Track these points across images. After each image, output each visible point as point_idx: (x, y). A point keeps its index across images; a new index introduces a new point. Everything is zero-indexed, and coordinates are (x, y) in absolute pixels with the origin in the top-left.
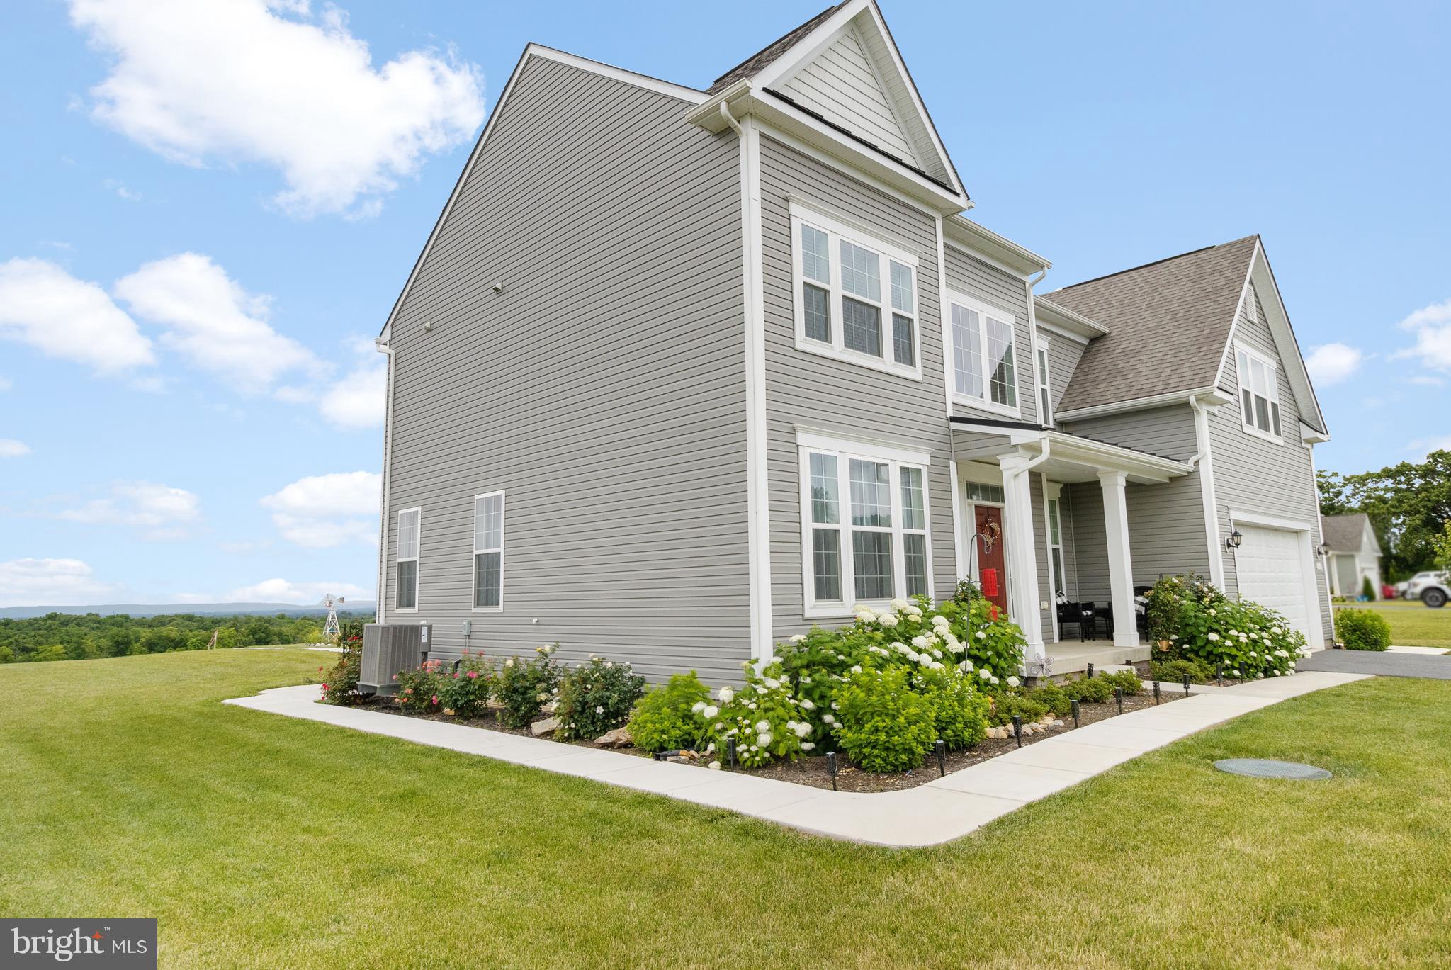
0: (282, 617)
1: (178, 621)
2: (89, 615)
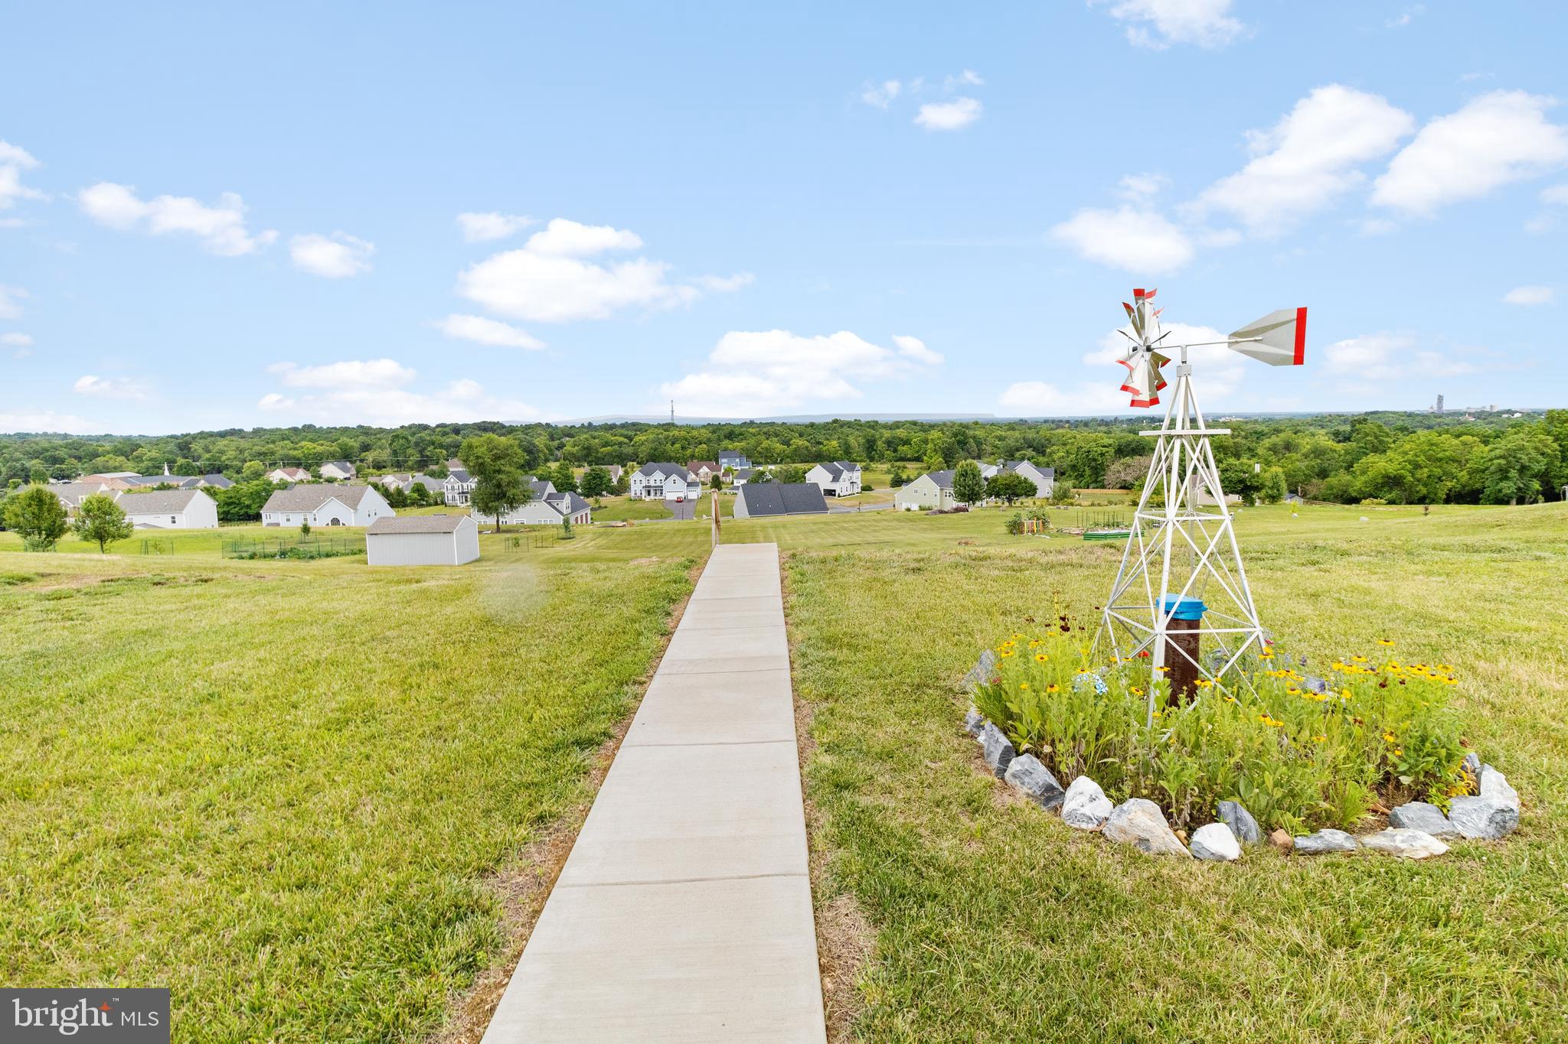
0: (976, 423)
1: (908, 425)
2: (855, 420)
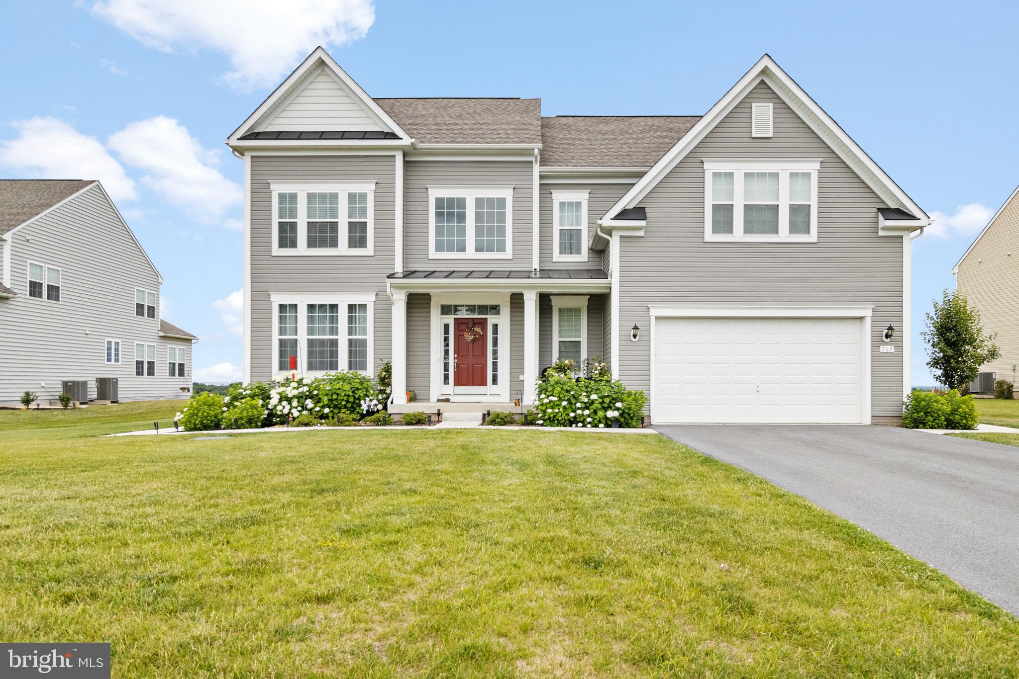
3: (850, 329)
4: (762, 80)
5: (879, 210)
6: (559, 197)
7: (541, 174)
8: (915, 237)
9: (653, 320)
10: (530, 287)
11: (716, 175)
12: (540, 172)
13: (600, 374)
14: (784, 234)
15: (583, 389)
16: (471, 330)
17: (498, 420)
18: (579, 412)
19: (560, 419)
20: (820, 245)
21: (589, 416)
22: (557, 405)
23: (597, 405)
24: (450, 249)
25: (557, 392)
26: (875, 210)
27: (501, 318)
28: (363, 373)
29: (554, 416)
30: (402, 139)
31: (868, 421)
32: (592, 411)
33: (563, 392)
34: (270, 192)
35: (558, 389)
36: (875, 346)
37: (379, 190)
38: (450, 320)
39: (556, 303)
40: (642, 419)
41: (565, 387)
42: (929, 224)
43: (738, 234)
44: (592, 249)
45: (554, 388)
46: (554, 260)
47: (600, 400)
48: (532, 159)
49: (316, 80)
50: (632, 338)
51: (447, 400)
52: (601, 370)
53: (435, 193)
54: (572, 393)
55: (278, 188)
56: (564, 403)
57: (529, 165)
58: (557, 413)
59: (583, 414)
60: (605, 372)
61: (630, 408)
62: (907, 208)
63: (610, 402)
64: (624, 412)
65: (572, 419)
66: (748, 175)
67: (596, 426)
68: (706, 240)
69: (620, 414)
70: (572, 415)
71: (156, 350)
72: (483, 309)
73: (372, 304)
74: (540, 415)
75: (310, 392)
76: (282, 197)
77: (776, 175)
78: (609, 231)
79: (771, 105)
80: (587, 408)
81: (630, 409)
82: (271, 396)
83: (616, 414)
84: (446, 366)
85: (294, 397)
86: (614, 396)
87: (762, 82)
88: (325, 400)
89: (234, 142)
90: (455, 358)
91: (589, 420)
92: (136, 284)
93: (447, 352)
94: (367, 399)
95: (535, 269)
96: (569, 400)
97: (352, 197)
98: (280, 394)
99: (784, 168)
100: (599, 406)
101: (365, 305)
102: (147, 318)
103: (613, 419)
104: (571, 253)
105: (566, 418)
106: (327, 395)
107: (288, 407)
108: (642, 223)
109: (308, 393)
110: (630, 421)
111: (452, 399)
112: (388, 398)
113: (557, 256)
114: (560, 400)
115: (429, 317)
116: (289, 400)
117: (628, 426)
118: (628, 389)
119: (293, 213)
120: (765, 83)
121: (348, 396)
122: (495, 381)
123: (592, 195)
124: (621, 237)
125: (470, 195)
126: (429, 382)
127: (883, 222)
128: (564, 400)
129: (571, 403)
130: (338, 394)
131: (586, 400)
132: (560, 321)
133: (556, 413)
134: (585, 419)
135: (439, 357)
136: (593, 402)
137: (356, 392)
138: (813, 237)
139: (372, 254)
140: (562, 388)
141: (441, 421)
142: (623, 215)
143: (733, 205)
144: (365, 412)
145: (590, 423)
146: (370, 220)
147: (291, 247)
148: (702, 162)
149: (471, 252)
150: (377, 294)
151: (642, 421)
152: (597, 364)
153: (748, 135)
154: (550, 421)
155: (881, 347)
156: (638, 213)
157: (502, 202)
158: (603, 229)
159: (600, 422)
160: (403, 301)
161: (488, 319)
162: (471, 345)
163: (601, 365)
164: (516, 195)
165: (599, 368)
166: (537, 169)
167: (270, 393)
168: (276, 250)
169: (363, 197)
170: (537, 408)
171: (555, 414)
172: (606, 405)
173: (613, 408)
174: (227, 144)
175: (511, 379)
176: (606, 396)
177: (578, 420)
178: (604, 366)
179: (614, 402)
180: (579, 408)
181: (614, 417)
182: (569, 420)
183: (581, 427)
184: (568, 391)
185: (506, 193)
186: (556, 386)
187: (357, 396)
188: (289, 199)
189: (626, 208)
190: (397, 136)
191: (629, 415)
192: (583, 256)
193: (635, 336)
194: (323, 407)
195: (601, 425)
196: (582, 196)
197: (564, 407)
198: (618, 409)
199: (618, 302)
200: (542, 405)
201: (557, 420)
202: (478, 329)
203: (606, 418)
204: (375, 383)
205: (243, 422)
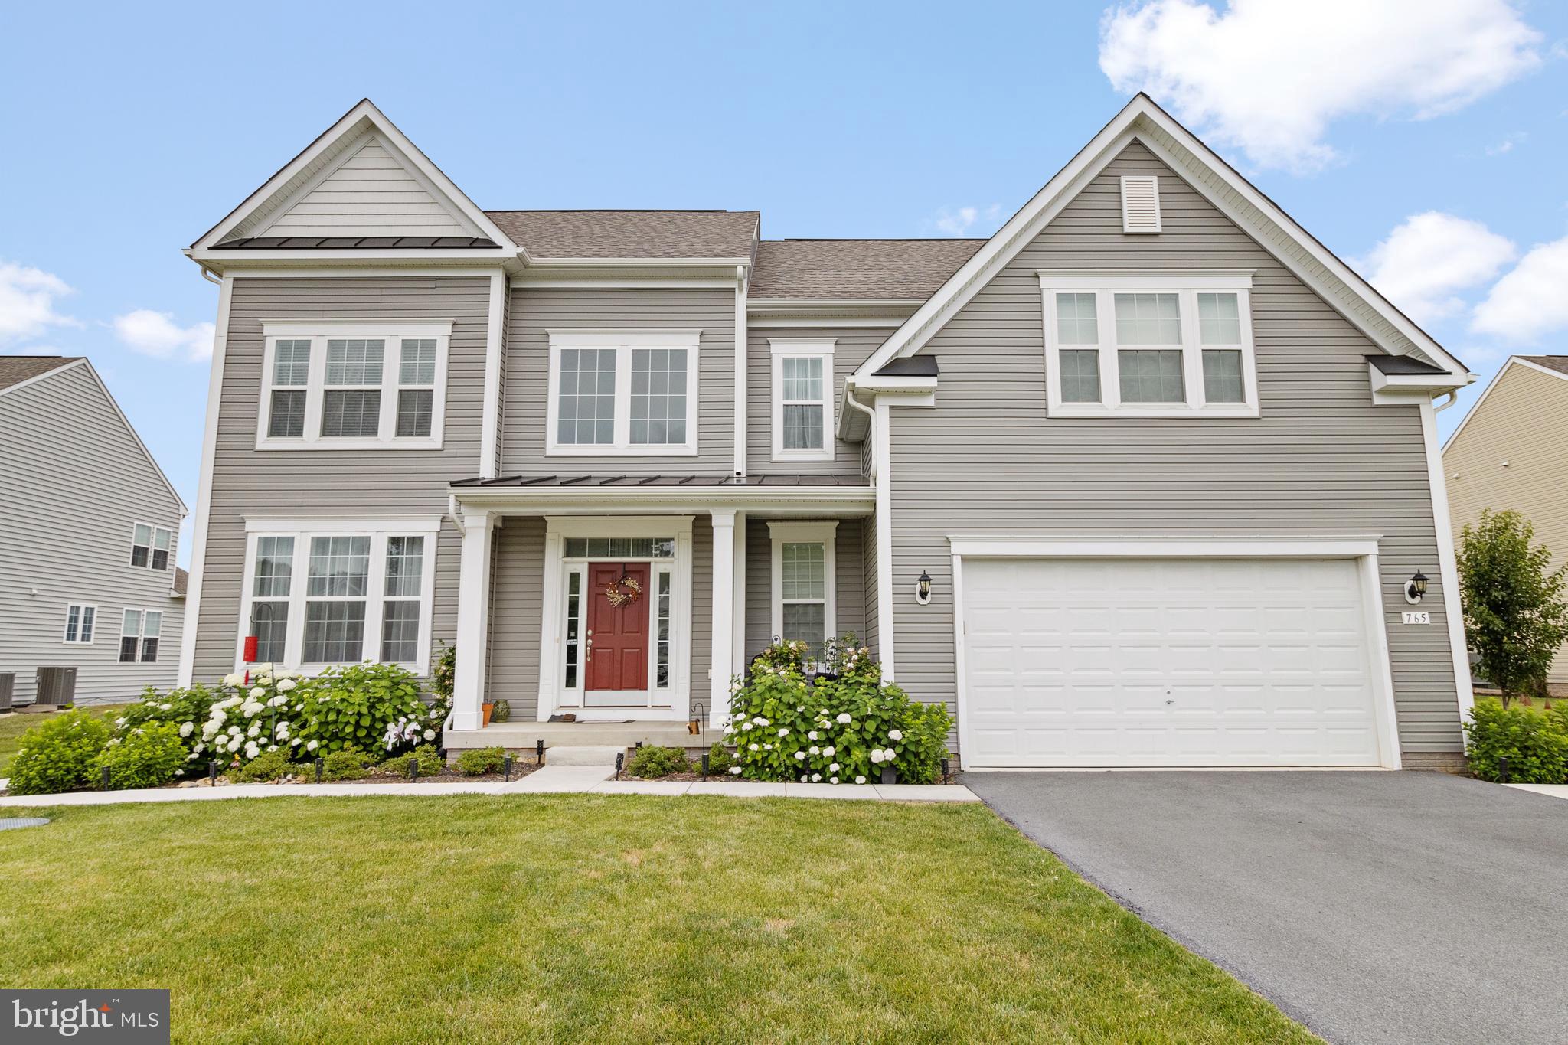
3: (1338, 579)
4: (1136, 139)
5: (1370, 358)
6: (781, 350)
7: (749, 310)
8: (1443, 407)
9: (957, 562)
10: (724, 503)
11: (1063, 298)
12: (747, 307)
13: (858, 669)
14: (1196, 403)
15: (822, 701)
16: (620, 585)
17: (651, 766)
18: (814, 750)
19: (775, 764)
20: (1265, 422)
21: (834, 759)
22: (769, 735)
23: (849, 736)
24: (585, 438)
25: (770, 708)
26: (1362, 359)
27: (676, 562)
28: (407, 667)
29: (764, 759)
30: (501, 247)
31: (1394, 762)
32: (840, 748)
33: (782, 708)
34: (263, 340)
35: (772, 702)
36: (1391, 613)
37: (457, 336)
38: (581, 565)
39: (778, 534)
40: (944, 764)
41: (786, 698)
42: (1470, 382)
43: (1111, 402)
44: (841, 439)
45: (764, 700)
46: (774, 459)
47: (857, 726)
48: (734, 285)
49: (357, 156)
50: (919, 598)
51: (570, 719)
52: (860, 660)
53: (560, 342)
54: (801, 709)
55: (276, 332)
56: (783, 732)
57: (730, 295)
58: (770, 753)
59: (821, 754)
60: (868, 664)
61: (920, 740)
62: (1423, 353)
63: (878, 729)
64: (906, 749)
65: (800, 766)
66: (1121, 299)
67: (850, 780)
68: (1051, 414)
69: (898, 755)
70: (800, 756)
71: (162, 619)
72: (644, 546)
73: (434, 536)
74: (736, 755)
75: (290, 707)
76: (283, 347)
77: (1172, 299)
78: (870, 397)
79: (1155, 179)
80: (831, 742)
81: (918, 743)
82: (211, 715)
83: (890, 754)
84: (572, 652)
85: (255, 717)
86: (886, 716)
87: (1136, 142)
88: (314, 721)
89: (202, 252)
90: (588, 637)
91: (834, 767)
92: (138, 517)
93: (573, 626)
94: (402, 720)
95: (738, 474)
96: (792, 725)
97: (408, 347)
98: (228, 711)
99: (1188, 287)
100: (855, 738)
101: (421, 539)
102: (151, 569)
103: (884, 766)
104: (805, 446)
105: (788, 762)
106: (318, 713)
107: (240, 738)
108: (931, 382)
109: (285, 709)
110: (919, 768)
111: (581, 715)
112: (444, 718)
113: (779, 452)
114: (776, 724)
115: (542, 560)
116: (244, 723)
117: (917, 779)
118: (914, 699)
119: (302, 376)
120: (1141, 144)
121: (360, 714)
122: (662, 679)
123: (840, 348)
124: (892, 408)
125: (624, 345)
126: (538, 683)
127: (1379, 379)
128: (783, 726)
129: (799, 732)
130: (339, 712)
131: (828, 725)
132: (785, 567)
133: (768, 751)
134: (826, 767)
135: (558, 636)
136: (842, 728)
137: (377, 706)
138: (1251, 407)
139: (439, 446)
140: (780, 700)
141: (543, 765)
142: (893, 368)
143: (1097, 351)
144: (389, 748)
145: (836, 774)
146: (439, 388)
147: (291, 434)
148: (1037, 276)
149: (621, 443)
150: (443, 518)
151: (946, 771)
152: (850, 650)
153: (1117, 230)
154: (757, 768)
155: (1405, 615)
156: (924, 364)
157: (680, 357)
158: (856, 393)
159: (857, 771)
160: (483, 530)
161: (652, 565)
162: (619, 612)
163: (860, 652)
164: (705, 346)
165: (855, 657)
166: (742, 301)
167: (211, 709)
168: (264, 441)
169: (429, 347)
170: (731, 738)
171: (765, 755)
172: (868, 737)
173: (884, 742)
174: (190, 256)
175: (691, 677)
176: (869, 717)
177: (812, 766)
178: (865, 654)
179: (885, 728)
180: (815, 743)
181: (886, 761)
182: (795, 766)
183: (818, 782)
184: (792, 707)
185: (689, 343)
186: (767, 695)
187: (378, 715)
188: (295, 353)
189: (900, 356)
190: (494, 243)
191: (916, 755)
192: (827, 451)
193: (923, 595)
194: (308, 738)
195: (861, 779)
196: (823, 349)
197: (784, 739)
198: (893, 744)
199: (890, 530)
200: (740, 734)
201: (771, 766)
202: (632, 583)
203: (869, 762)
204: (427, 685)
205: (128, 773)
